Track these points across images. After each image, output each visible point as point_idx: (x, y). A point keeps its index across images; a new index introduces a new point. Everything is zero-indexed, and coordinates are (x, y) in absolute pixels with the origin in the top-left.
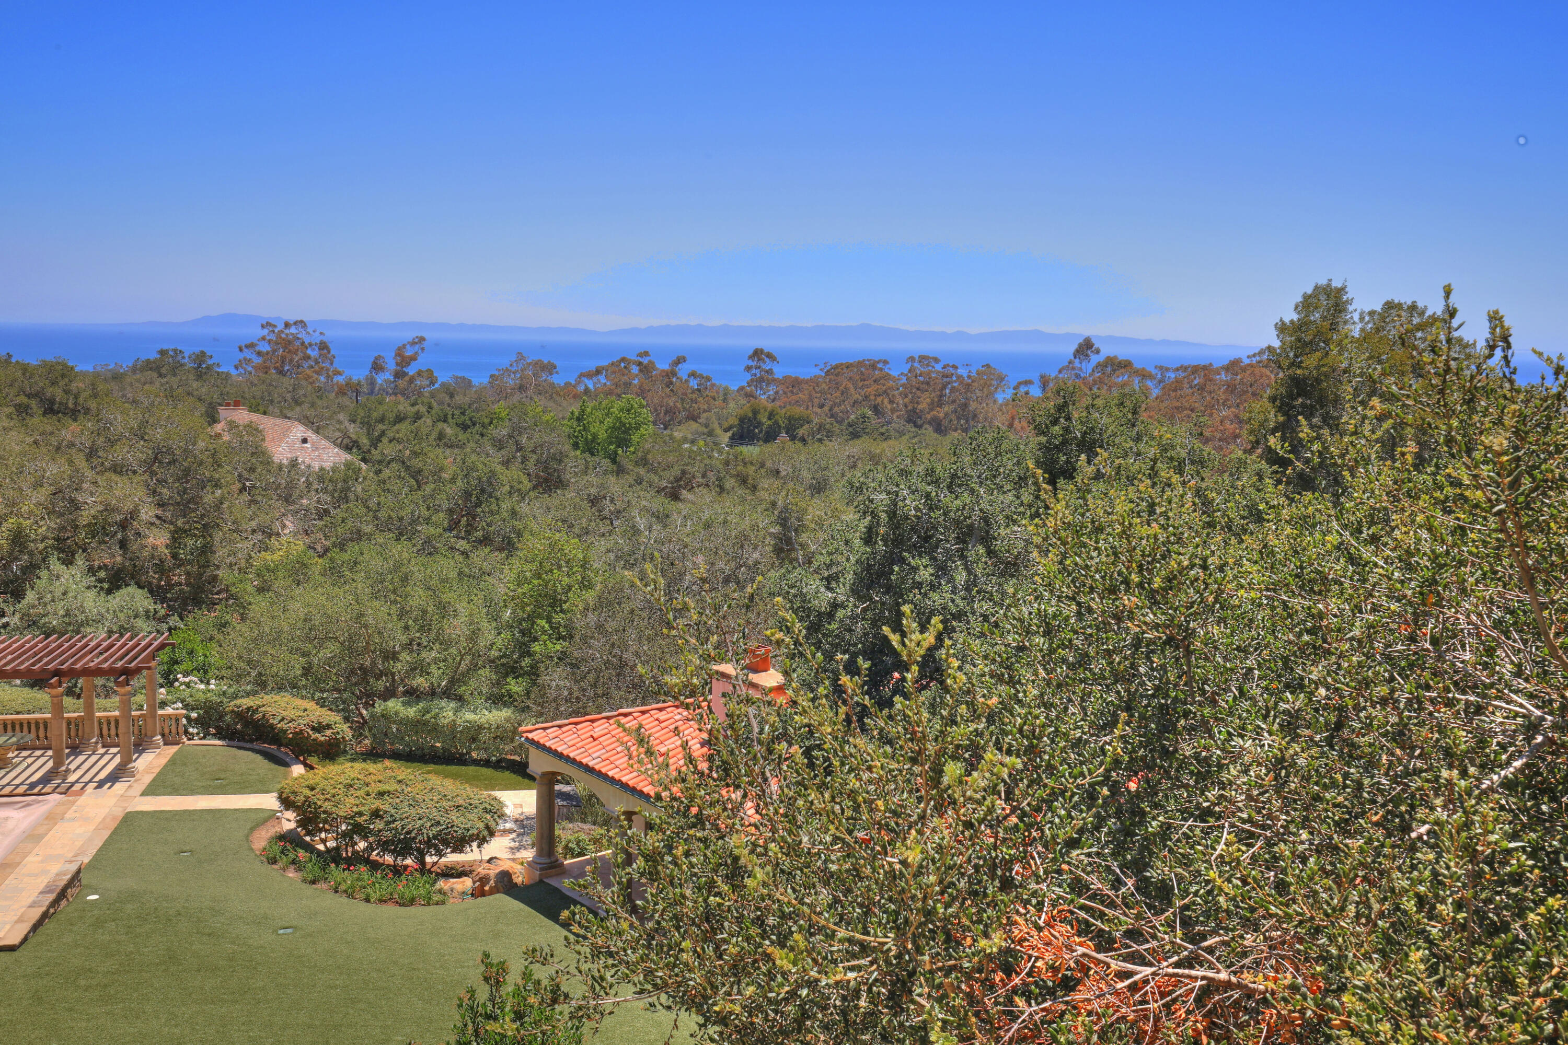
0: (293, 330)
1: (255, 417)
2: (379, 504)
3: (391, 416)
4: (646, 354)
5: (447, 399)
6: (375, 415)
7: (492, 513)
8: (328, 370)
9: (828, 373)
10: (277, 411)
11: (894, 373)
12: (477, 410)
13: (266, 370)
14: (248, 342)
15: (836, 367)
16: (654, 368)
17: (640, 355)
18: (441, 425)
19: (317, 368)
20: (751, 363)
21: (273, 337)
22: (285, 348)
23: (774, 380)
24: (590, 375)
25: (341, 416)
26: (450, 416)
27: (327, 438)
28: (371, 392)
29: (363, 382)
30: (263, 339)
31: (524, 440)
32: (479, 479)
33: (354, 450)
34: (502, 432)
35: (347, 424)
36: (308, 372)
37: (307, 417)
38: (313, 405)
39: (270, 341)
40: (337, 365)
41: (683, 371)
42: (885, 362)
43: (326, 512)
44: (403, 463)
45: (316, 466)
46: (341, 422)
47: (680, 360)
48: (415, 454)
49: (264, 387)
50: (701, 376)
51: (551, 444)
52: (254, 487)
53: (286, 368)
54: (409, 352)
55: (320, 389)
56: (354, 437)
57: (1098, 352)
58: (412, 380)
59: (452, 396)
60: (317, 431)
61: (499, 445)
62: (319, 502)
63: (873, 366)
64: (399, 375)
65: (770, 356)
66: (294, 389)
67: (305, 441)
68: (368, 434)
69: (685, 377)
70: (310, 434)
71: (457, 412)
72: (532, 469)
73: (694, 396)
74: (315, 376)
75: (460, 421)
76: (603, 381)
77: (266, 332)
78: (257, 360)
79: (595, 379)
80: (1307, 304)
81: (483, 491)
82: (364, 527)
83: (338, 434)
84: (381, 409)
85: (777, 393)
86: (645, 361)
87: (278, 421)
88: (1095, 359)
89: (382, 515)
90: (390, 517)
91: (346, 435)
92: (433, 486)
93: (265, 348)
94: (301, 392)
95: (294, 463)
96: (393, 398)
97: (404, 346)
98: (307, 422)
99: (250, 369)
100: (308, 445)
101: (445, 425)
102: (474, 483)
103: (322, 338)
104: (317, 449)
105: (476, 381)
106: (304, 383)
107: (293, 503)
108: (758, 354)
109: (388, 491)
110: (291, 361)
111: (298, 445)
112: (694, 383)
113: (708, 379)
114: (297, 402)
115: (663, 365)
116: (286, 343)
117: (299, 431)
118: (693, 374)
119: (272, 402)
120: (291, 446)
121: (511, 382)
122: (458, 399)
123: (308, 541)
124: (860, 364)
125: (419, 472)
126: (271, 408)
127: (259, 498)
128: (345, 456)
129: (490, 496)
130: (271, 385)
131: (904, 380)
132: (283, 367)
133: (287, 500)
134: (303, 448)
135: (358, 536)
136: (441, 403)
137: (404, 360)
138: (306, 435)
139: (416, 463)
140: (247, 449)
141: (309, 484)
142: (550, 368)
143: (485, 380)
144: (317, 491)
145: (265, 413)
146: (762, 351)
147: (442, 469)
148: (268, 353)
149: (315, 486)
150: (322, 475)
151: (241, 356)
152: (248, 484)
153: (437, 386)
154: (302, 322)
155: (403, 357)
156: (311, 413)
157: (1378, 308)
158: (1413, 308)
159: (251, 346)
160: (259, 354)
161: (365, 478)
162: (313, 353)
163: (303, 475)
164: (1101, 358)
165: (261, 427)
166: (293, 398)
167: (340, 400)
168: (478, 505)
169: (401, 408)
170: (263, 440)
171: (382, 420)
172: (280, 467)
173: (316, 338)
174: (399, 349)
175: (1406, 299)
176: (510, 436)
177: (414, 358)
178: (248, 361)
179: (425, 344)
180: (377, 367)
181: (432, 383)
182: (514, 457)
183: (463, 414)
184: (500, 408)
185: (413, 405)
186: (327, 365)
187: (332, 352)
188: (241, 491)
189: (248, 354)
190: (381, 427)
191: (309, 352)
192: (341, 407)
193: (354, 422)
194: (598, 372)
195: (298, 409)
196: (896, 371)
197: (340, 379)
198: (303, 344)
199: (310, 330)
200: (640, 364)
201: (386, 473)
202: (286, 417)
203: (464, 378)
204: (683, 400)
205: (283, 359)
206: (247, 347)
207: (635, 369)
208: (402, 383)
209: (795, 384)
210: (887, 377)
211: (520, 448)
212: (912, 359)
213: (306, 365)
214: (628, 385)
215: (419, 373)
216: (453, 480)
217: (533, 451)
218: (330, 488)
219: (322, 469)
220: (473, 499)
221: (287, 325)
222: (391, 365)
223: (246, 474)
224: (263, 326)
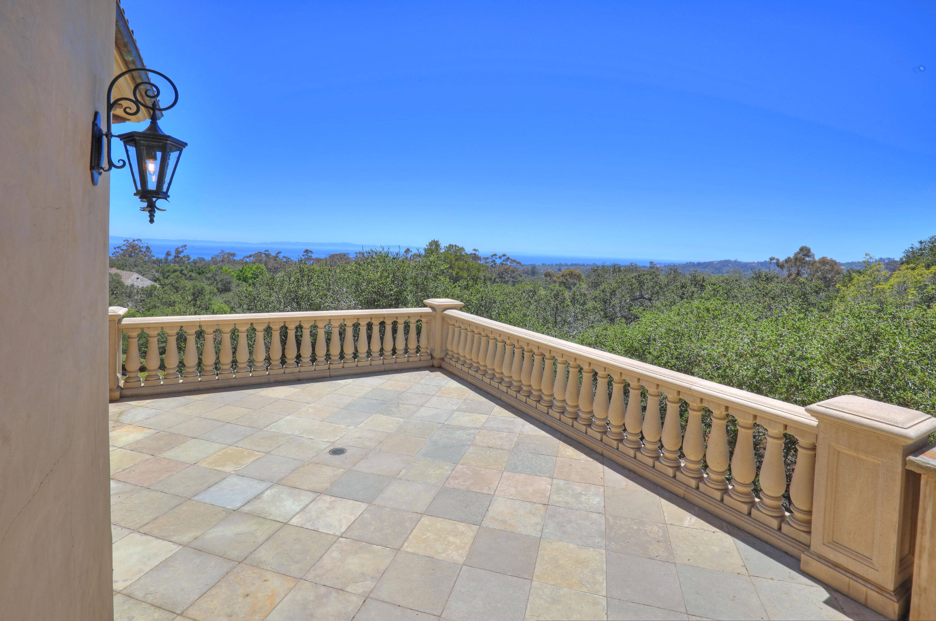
0: (136, 242)
1: (119, 271)
2: (162, 297)
3: (172, 270)
4: (268, 251)
5: (194, 265)
6: (166, 270)
7: (202, 299)
8: (149, 255)
9: (330, 257)
10: (128, 269)
11: (351, 257)
12: (205, 268)
13: (124, 256)
14: (118, 246)
15: (333, 255)
16: (270, 255)
17: (265, 251)
18: (190, 273)
19: (145, 255)
20: (304, 254)
21: (127, 244)
22: (132, 248)
23: (312, 259)
24: (247, 257)
25: (153, 270)
26: (194, 270)
27: (147, 278)
28: (166, 263)
29: (163, 259)
30: (124, 245)
31: (217, 278)
32: (198, 289)
33: (158, 281)
34: (209, 275)
35: (155, 273)
36: (141, 256)
37: (139, 271)
38: (142, 267)
39: (126, 246)
40: (153, 254)
41: (281, 256)
42: (348, 254)
43: (144, 300)
44: (172, 285)
45: (140, 286)
46: (152, 272)
47: (279, 253)
48: (176, 282)
49: (123, 261)
50: (287, 257)
51: (226, 279)
52: (117, 293)
53: (133, 255)
54: (181, 250)
55: (145, 261)
56: (157, 277)
57: (411, 252)
58: (181, 259)
59: (195, 264)
60: (143, 275)
61: (209, 279)
62: (141, 297)
63: (345, 255)
64: (175, 257)
65: (311, 252)
66: (135, 262)
67: (138, 278)
68: (163, 275)
69: (281, 258)
70: (140, 276)
71: (197, 269)
72: (219, 286)
73: (284, 264)
74: (144, 257)
75: (198, 272)
76: (252, 259)
77: (125, 242)
78: (121, 252)
79: (249, 258)
80: (431, 244)
81: (199, 293)
82: (157, 304)
83: (151, 276)
84: (168, 268)
85: (313, 263)
86: (267, 253)
87: (128, 272)
88: (410, 254)
89: (164, 300)
90: (166, 301)
91: (154, 276)
92: (182, 291)
93: (125, 248)
94: (138, 263)
95: (132, 286)
96: (174, 264)
97: (179, 248)
98: (139, 272)
99: (118, 255)
100: (139, 280)
101: (192, 273)
102: (196, 291)
103: (147, 245)
104: (143, 281)
105: (206, 259)
106: (139, 260)
107: (132, 297)
108: (306, 251)
109: (166, 293)
110: (135, 252)
111: (135, 280)
112: (284, 260)
113: (289, 258)
114: (136, 266)
115: (274, 254)
116: (133, 247)
117: (136, 275)
118: (284, 257)
119: (126, 266)
120: (133, 281)
121: (219, 259)
122: (198, 265)
123: (136, 309)
124: (340, 254)
125: (178, 287)
126: (125, 268)
127: (119, 297)
128: (153, 283)
129: (202, 294)
130: (126, 260)
131: (354, 259)
132: (131, 254)
133: (129, 297)
134: (137, 281)
135: (155, 307)
136: (191, 266)
137: (178, 252)
138: (138, 277)
139: (177, 285)
140: (115, 281)
141: (138, 292)
142: (234, 255)
143: (210, 259)
144: (140, 294)
145: (123, 270)
146: (308, 250)
147: (186, 287)
148: (125, 250)
149: (140, 293)
150: (142, 289)
151: (115, 251)
152: (115, 292)
153: (190, 261)
154: (140, 240)
155: (178, 251)
156: (141, 269)
157: (448, 246)
158: (456, 246)
159: (119, 247)
160: (122, 250)
161: (158, 290)
162: (144, 250)
163: (135, 289)
164: (413, 253)
165: (120, 274)
166: (134, 265)
167: (153, 265)
168: (197, 297)
169: (176, 268)
170: (121, 278)
171: (168, 271)
172: (127, 287)
173: (145, 245)
174: (177, 249)
175: (454, 244)
176: (212, 276)
177: (182, 252)
178: (118, 252)
179: (187, 247)
180: (168, 254)
181: (189, 259)
182: (214, 283)
183: (199, 269)
184: (213, 267)
185: (180, 267)
186: (149, 254)
187: (151, 249)
188: (112, 294)
189: (117, 250)
190: (168, 274)
191: (142, 249)
192: (153, 267)
193: (158, 272)
194: (250, 256)
195: (136, 268)
196: (352, 256)
197: (155, 258)
198: (140, 247)
199: (143, 242)
200: (265, 254)
201: (166, 288)
202: (131, 271)
203: (202, 258)
204: (280, 265)
205: (131, 252)
206: (117, 247)
207: (263, 255)
208: (177, 259)
209: (318, 260)
210: (349, 258)
211: (215, 280)
212: (357, 253)
213: (140, 254)
214: (261, 260)
215: (184, 256)
216: (189, 290)
217: (221, 281)
218: (146, 293)
219: (143, 287)
220: (196, 295)
221: (134, 241)
222: (173, 254)
223: (114, 289)
224: (124, 241)
